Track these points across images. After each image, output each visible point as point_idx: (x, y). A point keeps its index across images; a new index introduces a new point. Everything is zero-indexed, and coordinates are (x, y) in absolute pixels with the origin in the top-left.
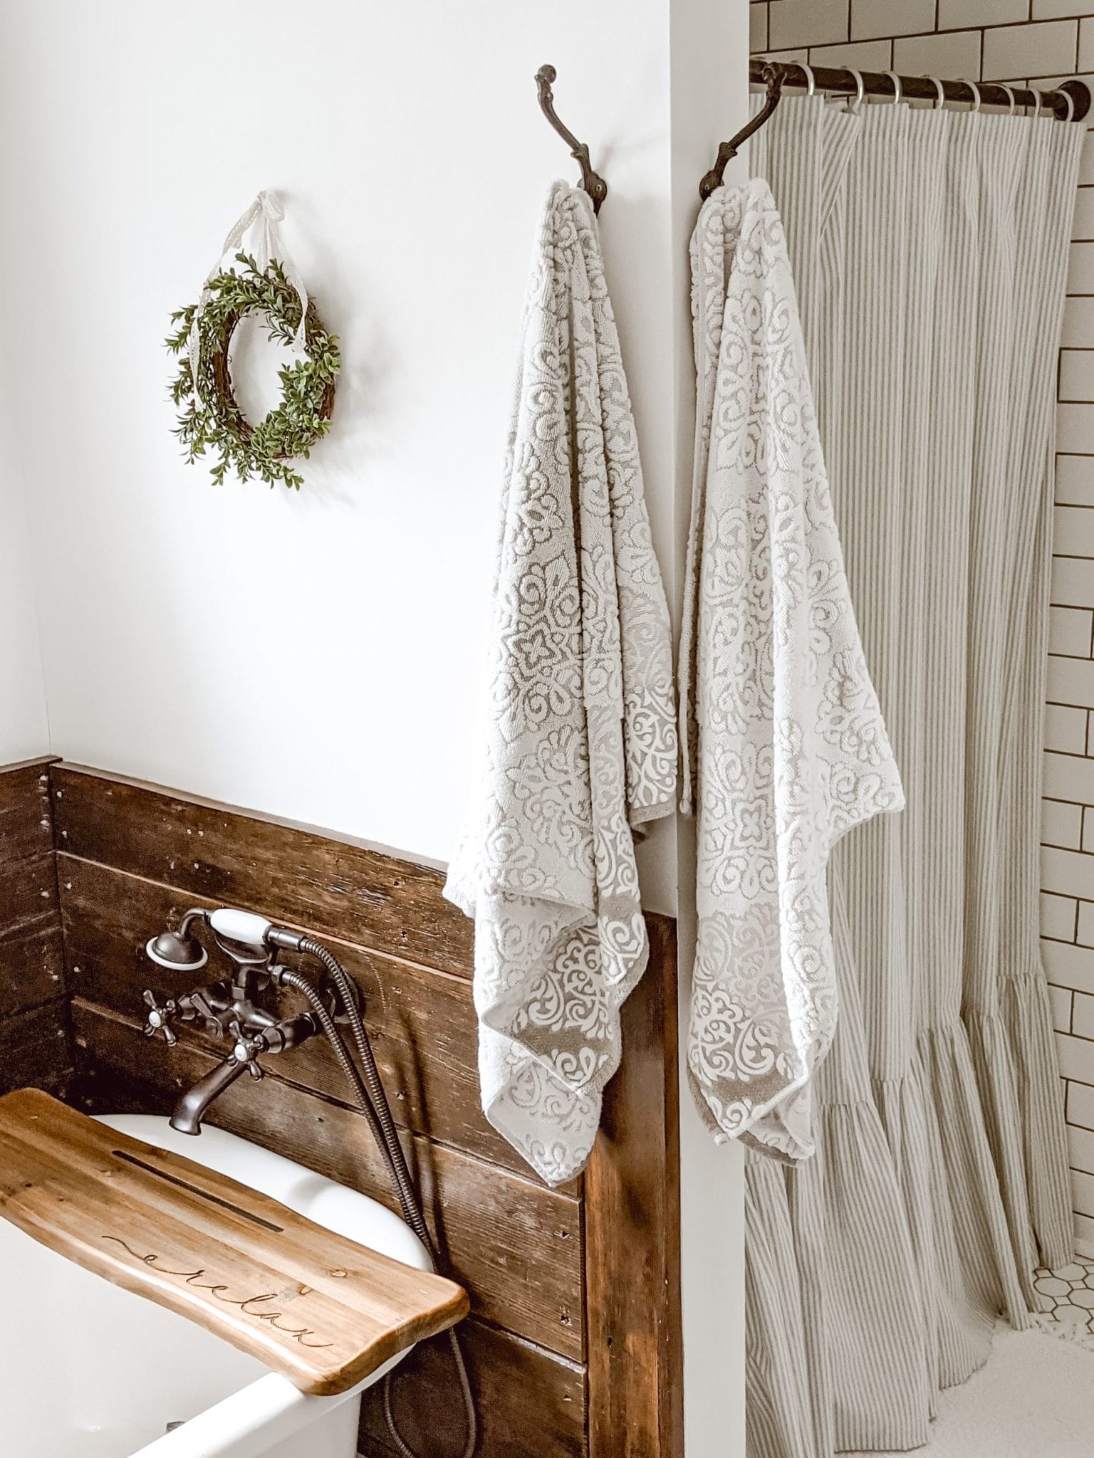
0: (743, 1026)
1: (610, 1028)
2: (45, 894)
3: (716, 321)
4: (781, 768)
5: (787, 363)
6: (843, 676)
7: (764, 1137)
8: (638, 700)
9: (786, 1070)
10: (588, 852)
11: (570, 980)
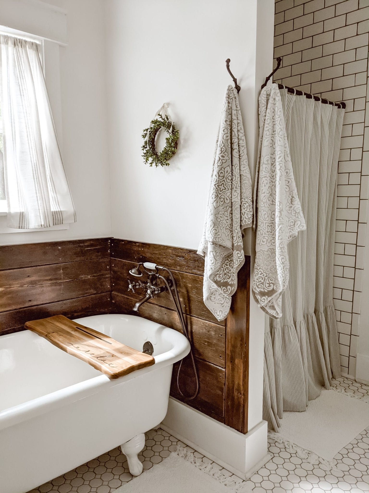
0: (266, 278)
1: (235, 281)
2: (108, 267)
3: (264, 114)
4: (277, 213)
5: (281, 122)
6: (292, 197)
7: (270, 311)
8: (244, 200)
9: (276, 289)
10: (231, 236)
11: (225, 270)
